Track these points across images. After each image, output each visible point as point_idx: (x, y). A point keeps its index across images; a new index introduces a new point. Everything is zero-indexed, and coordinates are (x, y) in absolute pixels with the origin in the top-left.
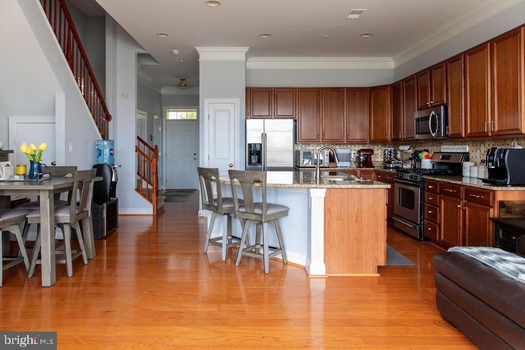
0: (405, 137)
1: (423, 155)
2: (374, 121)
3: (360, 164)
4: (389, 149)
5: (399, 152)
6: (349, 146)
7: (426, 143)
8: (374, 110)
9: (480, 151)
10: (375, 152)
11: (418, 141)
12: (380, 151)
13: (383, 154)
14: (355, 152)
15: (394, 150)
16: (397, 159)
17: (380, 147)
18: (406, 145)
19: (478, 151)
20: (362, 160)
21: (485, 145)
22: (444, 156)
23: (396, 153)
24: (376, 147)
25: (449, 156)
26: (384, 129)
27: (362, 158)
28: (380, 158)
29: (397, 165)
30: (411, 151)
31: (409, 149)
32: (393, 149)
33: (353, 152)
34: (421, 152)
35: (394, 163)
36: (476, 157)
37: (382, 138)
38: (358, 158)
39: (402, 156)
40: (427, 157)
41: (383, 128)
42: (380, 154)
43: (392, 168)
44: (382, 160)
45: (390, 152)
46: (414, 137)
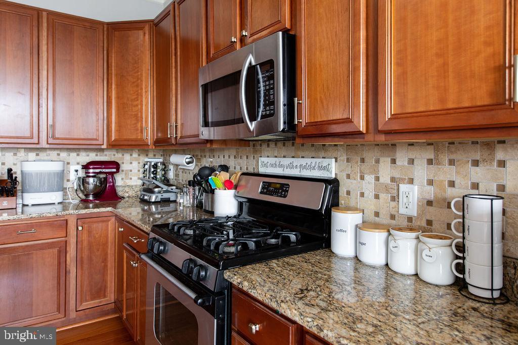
0: (179, 135)
1: (218, 180)
2: (118, 98)
3: (87, 195)
4: (154, 161)
5: (171, 167)
6: (64, 155)
7: (223, 150)
8: (116, 75)
9: (377, 179)
10: (124, 167)
11: (208, 145)
12: (135, 164)
13: (142, 170)
14: (79, 168)
15: (163, 164)
16: (166, 182)
17: (135, 155)
18: (184, 152)
19: (370, 178)
20: (91, 187)
21: (394, 161)
22: (270, 184)
23: (165, 170)
24: (127, 157)
25: (283, 185)
26: (138, 118)
27: (91, 180)
28: (135, 178)
29: (166, 196)
30: (192, 167)
31: (188, 163)
32: (161, 160)
33: (73, 168)
34: (212, 170)
35: (159, 192)
36: (362, 195)
37: (134, 137)
38: (83, 181)
39: (177, 175)
40: (228, 185)
41: (136, 116)
42: (135, 171)
43: (155, 203)
44: (140, 182)
45: (155, 166)
46: (197, 136)
